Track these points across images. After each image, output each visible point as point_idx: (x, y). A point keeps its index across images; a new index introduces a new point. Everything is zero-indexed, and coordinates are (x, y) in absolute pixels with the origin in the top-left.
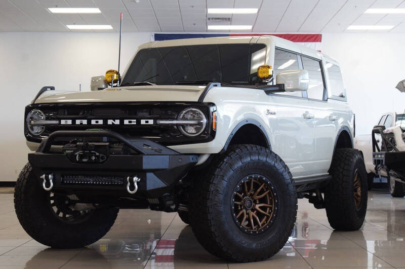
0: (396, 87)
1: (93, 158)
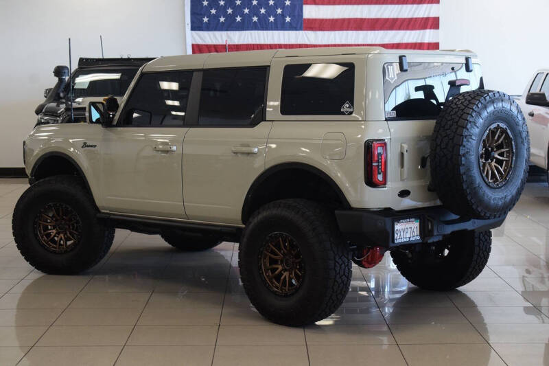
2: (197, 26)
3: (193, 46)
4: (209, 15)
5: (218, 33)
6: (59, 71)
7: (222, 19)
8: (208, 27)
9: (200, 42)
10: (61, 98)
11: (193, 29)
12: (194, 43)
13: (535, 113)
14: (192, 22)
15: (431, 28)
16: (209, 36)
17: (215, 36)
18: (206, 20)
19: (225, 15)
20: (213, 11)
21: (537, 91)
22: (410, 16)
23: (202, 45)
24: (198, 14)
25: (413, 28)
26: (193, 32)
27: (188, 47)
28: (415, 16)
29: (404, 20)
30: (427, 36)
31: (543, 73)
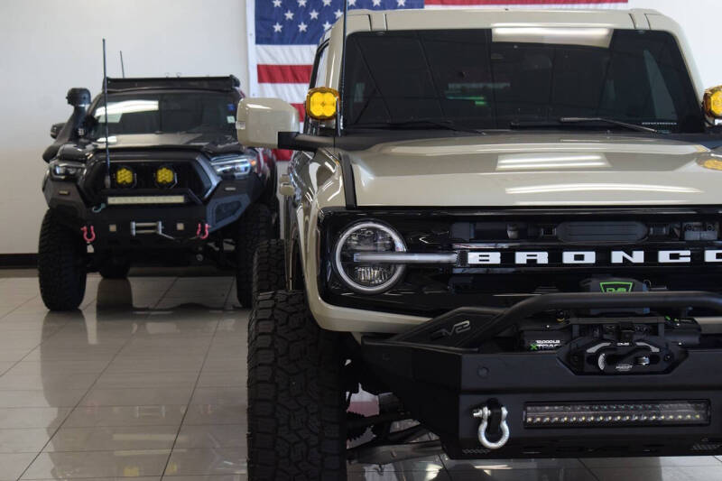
1: (645, 361)
2: (264, 37)
3: (259, 67)
4: (283, 22)
5: (296, 48)
6: (75, 96)
7: (303, 27)
8: (281, 40)
9: (269, 62)
10: (80, 137)
11: (259, 41)
12: (261, 63)
14: (258, 32)
16: (284, 53)
17: (291, 52)
18: (278, 28)
19: (307, 20)
20: (289, 15)
23: (272, 66)
24: (266, 19)
26: (259, 47)
27: (250, 69)
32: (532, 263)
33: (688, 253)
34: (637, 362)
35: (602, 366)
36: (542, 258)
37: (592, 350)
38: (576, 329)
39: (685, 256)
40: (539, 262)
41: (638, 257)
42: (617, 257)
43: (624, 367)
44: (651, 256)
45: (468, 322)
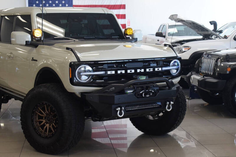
0: (169, 18)
1: (151, 94)
13: (160, 40)
15: (122, 9)
21: (160, 32)
22: (114, 4)
25: (116, 9)
28: (116, 4)
29: (112, 6)
30: (121, 12)
31: (162, 25)
32: (121, 73)
33: (152, 69)
34: (150, 95)
35: (143, 96)
36: (123, 72)
37: (141, 92)
38: (136, 88)
39: (152, 70)
40: (123, 73)
41: (143, 70)
42: (138, 71)
43: (148, 96)
44: (145, 70)
45: (114, 88)
